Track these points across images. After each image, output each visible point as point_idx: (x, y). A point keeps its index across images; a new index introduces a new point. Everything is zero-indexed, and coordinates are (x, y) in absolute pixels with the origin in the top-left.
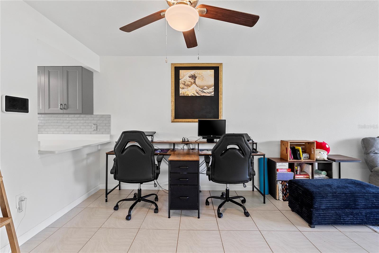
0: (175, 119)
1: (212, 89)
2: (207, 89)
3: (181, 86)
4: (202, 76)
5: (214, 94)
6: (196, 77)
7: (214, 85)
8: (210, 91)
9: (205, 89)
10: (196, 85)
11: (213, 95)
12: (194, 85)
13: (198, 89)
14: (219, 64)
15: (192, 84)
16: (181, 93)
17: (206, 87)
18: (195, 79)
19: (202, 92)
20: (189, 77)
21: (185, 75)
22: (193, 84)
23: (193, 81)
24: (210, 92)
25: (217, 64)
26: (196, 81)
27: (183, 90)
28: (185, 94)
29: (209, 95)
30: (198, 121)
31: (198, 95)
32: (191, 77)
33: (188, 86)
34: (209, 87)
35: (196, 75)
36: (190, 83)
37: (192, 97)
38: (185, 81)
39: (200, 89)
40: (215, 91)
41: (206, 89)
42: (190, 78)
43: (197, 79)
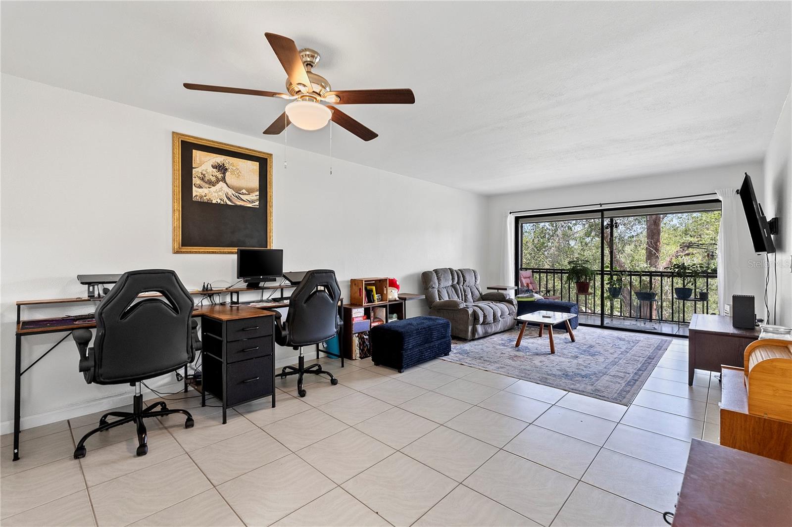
0: (182, 246)
1: (255, 196)
2: (248, 194)
3: (196, 181)
4: (238, 169)
5: (259, 204)
6: (226, 169)
7: (258, 188)
8: (253, 198)
9: (243, 194)
10: (226, 183)
11: (257, 206)
12: (221, 184)
13: (231, 192)
14: (268, 154)
15: (218, 181)
16: (196, 196)
17: (244, 191)
18: (224, 173)
19: (238, 198)
20: (214, 167)
21: (204, 163)
22: (221, 182)
23: (220, 176)
24: (251, 200)
25: (264, 153)
26: (226, 178)
27: (200, 190)
28: (205, 198)
29: (250, 205)
31: (229, 203)
32: (216, 168)
33: (211, 184)
34: (250, 191)
35: (227, 166)
36: (213, 179)
37: (217, 205)
38: (204, 172)
39: (234, 193)
40: (260, 200)
41: (245, 194)
42: (215, 170)
43: (227, 174)
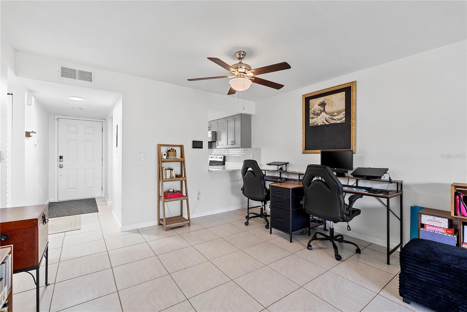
0: (305, 150)
1: (342, 115)
2: (338, 115)
3: (311, 116)
4: (331, 101)
5: (345, 119)
6: (325, 104)
7: (344, 109)
8: (341, 117)
9: (335, 116)
10: (326, 112)
11: (344, 121)
12: (323, 113)
13: (327, 116)
14: (351, 83)
15: (321, 112)
16: (311, 123)
17: (336, 114)
18: (324, 107)
19: (332, 119)
20: (319, 105)
21: (315, 104)
22: (323, 112)
23: (322, 109)
24: (340, 118)
25: (348, 83)
26: (325, 109)
27: (313, 120)
28: (315, 124)
29: (339, 122)
30: (320, 152)
31: (327, 123)
32: (320, 105)
33: (318, 115)
34: (339, 113)
35: (326, 102)
36: (319, 112)
37: (321, 126)
38: (315, 110)
39: (329, 116)
40: (346, 116)
41: (336, 115)
42: (319, 107)
43: (326, 106)
